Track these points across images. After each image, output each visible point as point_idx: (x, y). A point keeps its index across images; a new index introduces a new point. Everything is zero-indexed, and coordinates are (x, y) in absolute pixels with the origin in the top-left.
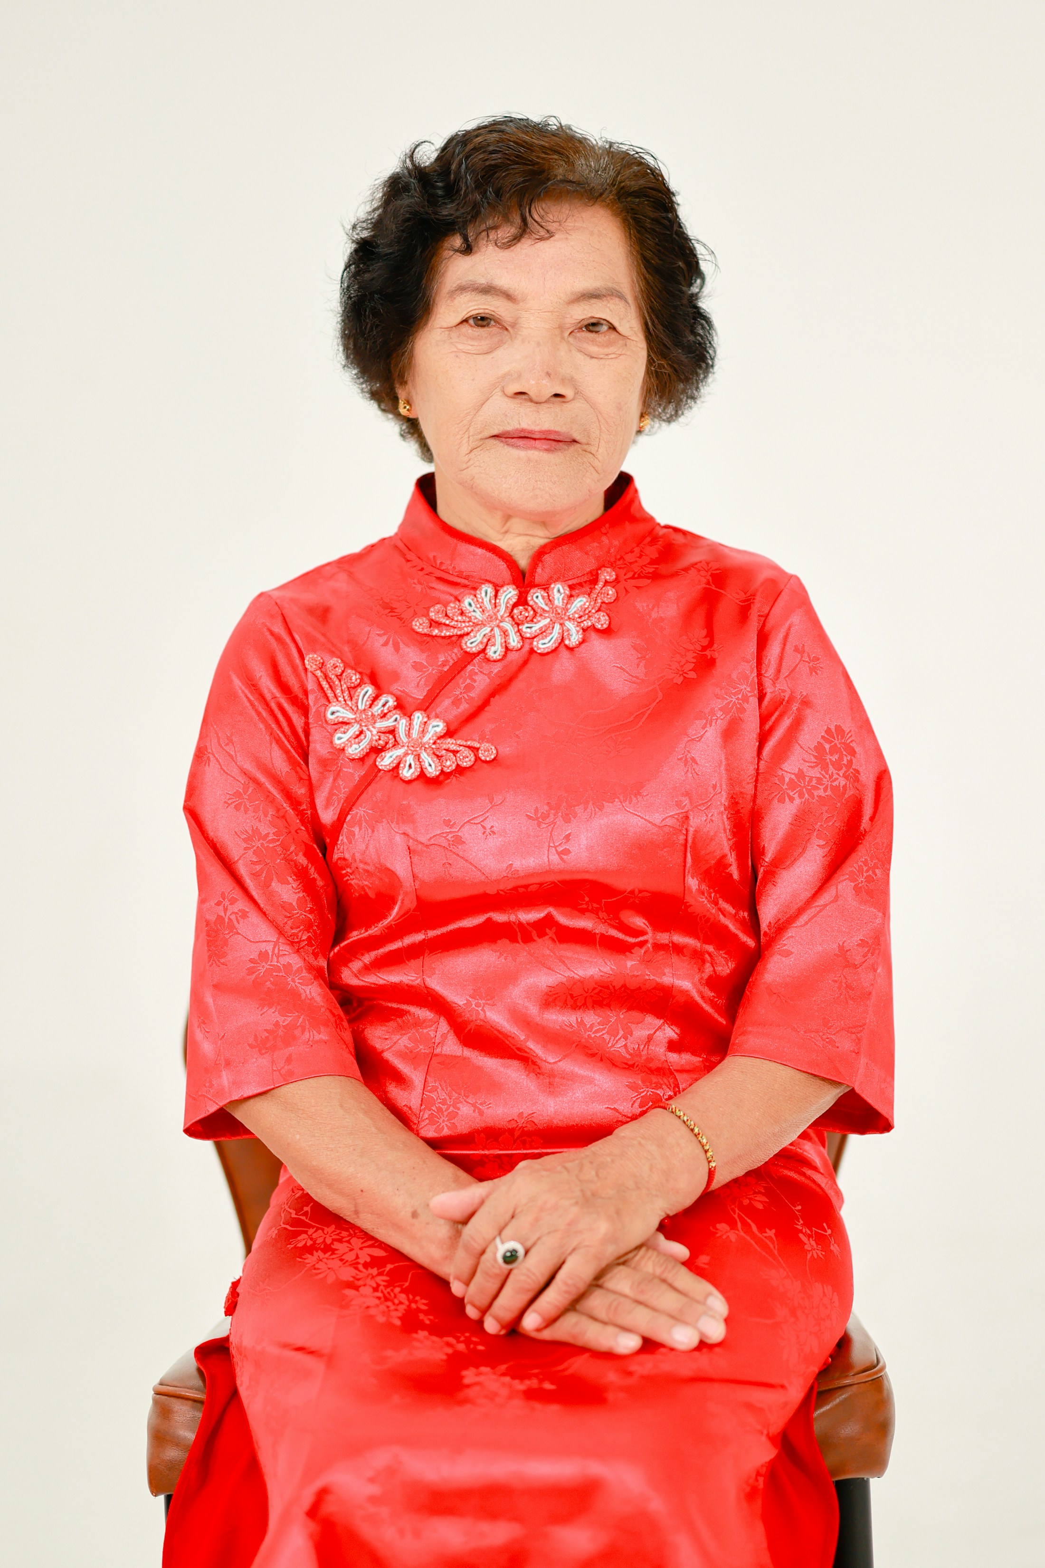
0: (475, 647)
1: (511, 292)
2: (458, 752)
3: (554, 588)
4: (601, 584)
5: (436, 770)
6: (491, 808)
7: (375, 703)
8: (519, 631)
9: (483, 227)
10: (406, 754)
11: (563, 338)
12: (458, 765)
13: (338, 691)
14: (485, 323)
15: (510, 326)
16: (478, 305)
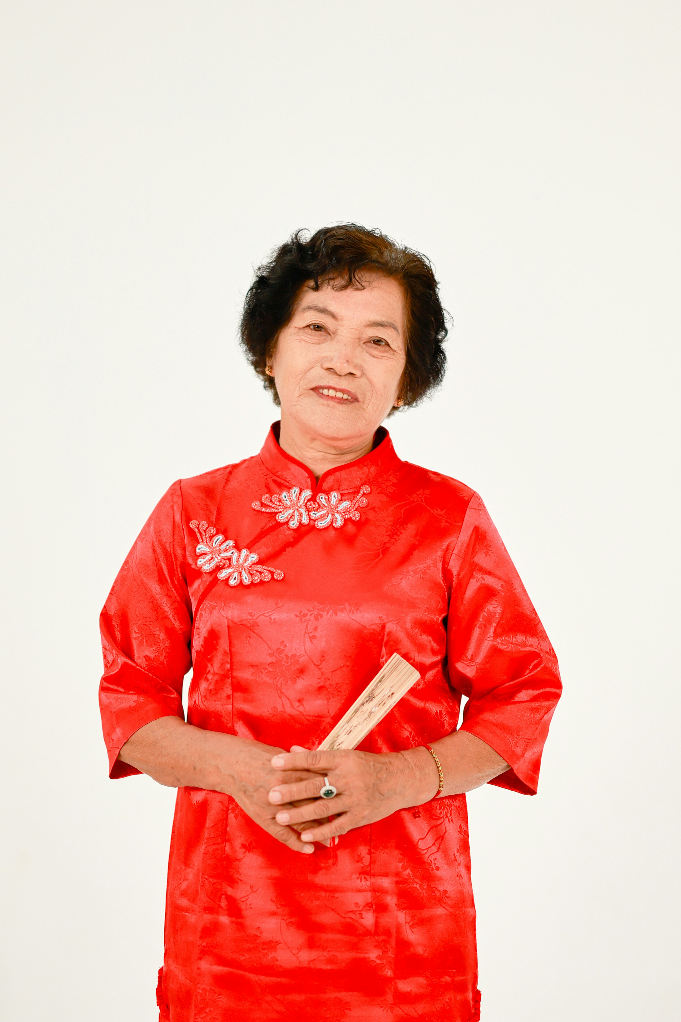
0: (283, 519)
1: (335, 314)
2: (262, 572)
3: (332, 494)
4: (360, 495)
5: (248, 581)
6: (276, 608)
7: (223, 544)
8: (309, 515)
9: (327, 277)
10: (234, 572)
11: (359, 345)
12: (261, 580)
13: (204, 538)
14: (319, 329)
15: (332, 333)
16: (317, 318)
